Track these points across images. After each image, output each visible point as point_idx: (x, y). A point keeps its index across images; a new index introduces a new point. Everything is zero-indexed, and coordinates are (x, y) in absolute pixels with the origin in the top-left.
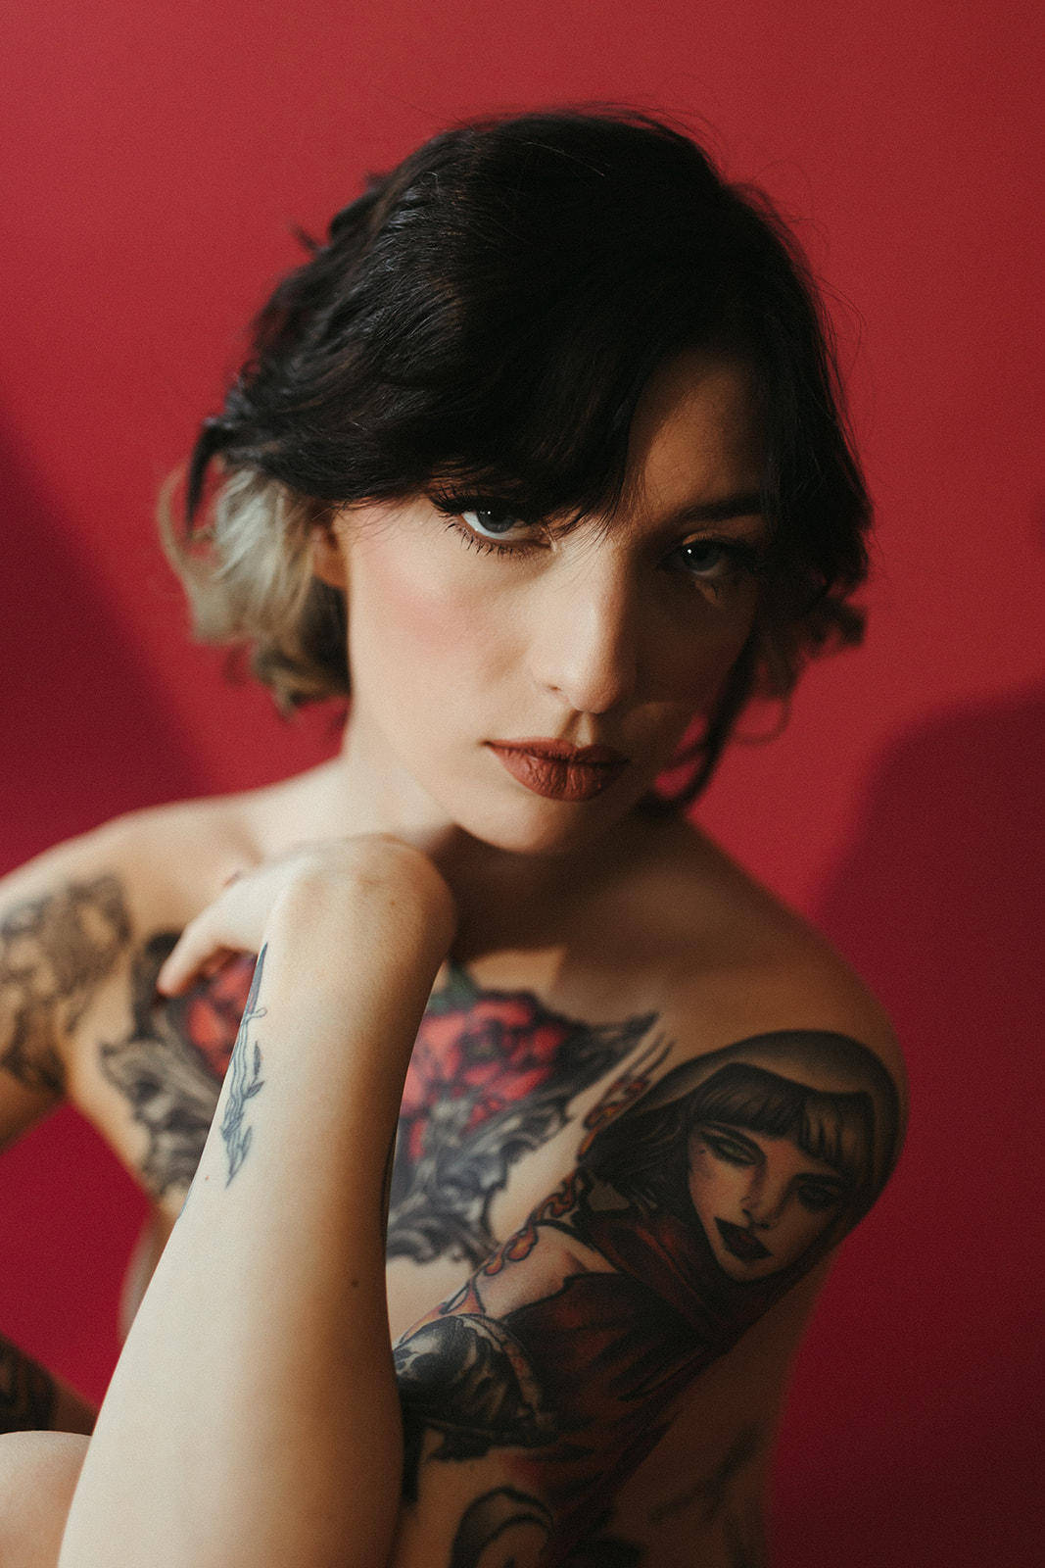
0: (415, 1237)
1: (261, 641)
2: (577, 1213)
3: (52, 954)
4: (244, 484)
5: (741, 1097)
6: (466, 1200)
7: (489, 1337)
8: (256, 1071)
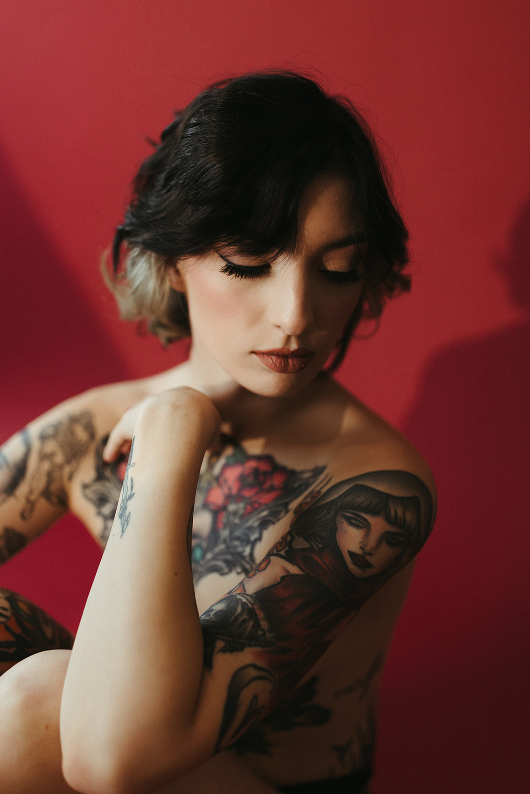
0: (220, 563)
1: (151, 319)
2: (288, 550)
3: (62, 446)
4: (136, 253)
5: (360, 499)
6: (243, 546)
7: (247, 602)
8: (132, 489)
